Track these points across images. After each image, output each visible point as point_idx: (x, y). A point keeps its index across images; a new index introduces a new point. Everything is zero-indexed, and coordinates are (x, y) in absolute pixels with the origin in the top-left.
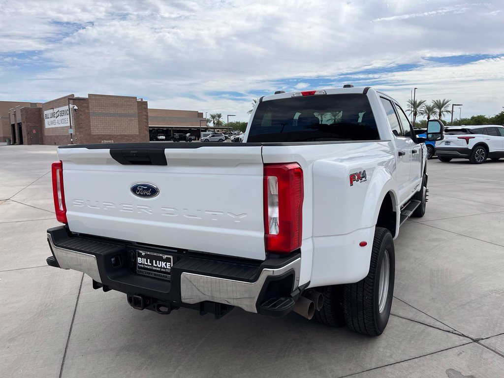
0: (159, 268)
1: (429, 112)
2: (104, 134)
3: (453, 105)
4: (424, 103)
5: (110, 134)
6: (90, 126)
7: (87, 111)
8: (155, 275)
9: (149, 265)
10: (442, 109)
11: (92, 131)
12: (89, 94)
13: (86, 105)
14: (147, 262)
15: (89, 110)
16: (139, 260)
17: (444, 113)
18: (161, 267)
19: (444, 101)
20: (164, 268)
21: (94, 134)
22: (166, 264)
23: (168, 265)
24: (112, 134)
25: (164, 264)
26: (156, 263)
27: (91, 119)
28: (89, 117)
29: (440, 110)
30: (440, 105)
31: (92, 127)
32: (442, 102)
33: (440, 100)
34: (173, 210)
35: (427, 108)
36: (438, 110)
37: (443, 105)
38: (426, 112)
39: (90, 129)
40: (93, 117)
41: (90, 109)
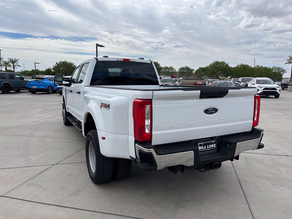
0: (210, 148)
1: (6, 65)
3: (35, 63)
4: (3, 59)
8: (208, 152)
9: (205, 149)
10: (15, 64)
14: (204, 147)
16: (200, 148)
17: (16, 66)
18: (211, 148)
19: (15, 59)
20: (213, 147)
22: (213, 146)
23: (214, 145)
25: (212, 146)
26: (209, 147)
29: (14, 65)
30: (13, 62)
32: (14, 60)
33: (12, 59)
34: (224, 118)
35: (4, 62)
36: (12, 65)
37: (15, 61)
38: (4, 65)
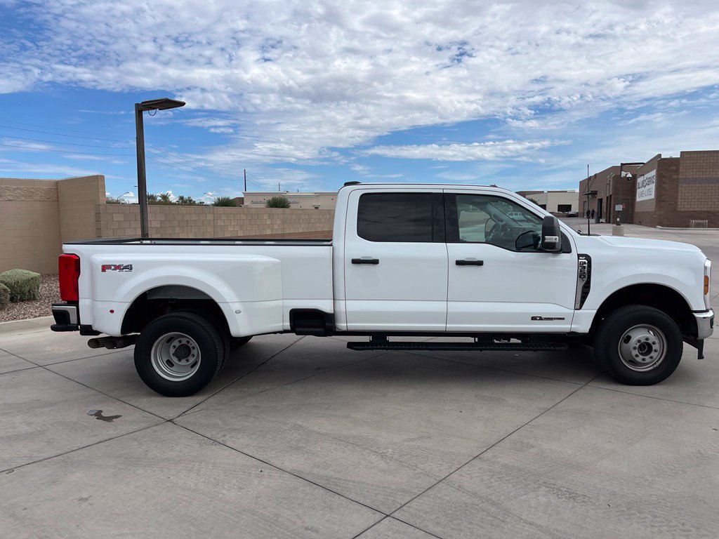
2: (699, 209)
5: (709, 210)
6: (677, 198)
7: (675, 177)
11: (679, 206)
12: (681, 152)
13: (674, 168)
15: (678, 175)
21: (682, 210)
24: (712, 210)
27: (680, 189)
28: (677, 186)
31: (679, 200)
39: (676, 203)
40: (684, 185)
41: (680, 174)
